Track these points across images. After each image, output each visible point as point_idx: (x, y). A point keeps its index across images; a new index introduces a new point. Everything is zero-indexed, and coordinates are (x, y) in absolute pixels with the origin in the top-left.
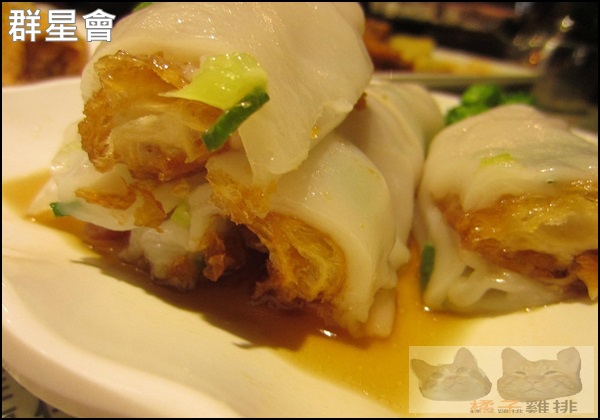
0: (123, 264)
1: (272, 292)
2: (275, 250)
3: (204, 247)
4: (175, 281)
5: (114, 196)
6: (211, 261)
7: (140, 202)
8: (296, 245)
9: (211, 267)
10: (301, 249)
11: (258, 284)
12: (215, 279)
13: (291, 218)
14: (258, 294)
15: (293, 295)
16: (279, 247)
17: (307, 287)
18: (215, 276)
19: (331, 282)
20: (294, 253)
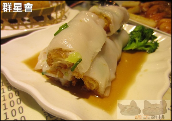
0: (56, 82)
1: (85, 88)
2: (85, 82)
3: (71, 80)
4: (66, 86)
5: (53, 71)
6: (73, 82)
7: (58, 72)
8: (89, 81)
9: (73, 83)
10: (90, 82)
11: (82, 87)
12: (75, 86)
13: (88, 77)
14: (82, 88)
15: (89, 89)
16: (86, 81)
17: (92, 88)
18: (74, 85)
19: (96, 87)
20: (88, 82)
